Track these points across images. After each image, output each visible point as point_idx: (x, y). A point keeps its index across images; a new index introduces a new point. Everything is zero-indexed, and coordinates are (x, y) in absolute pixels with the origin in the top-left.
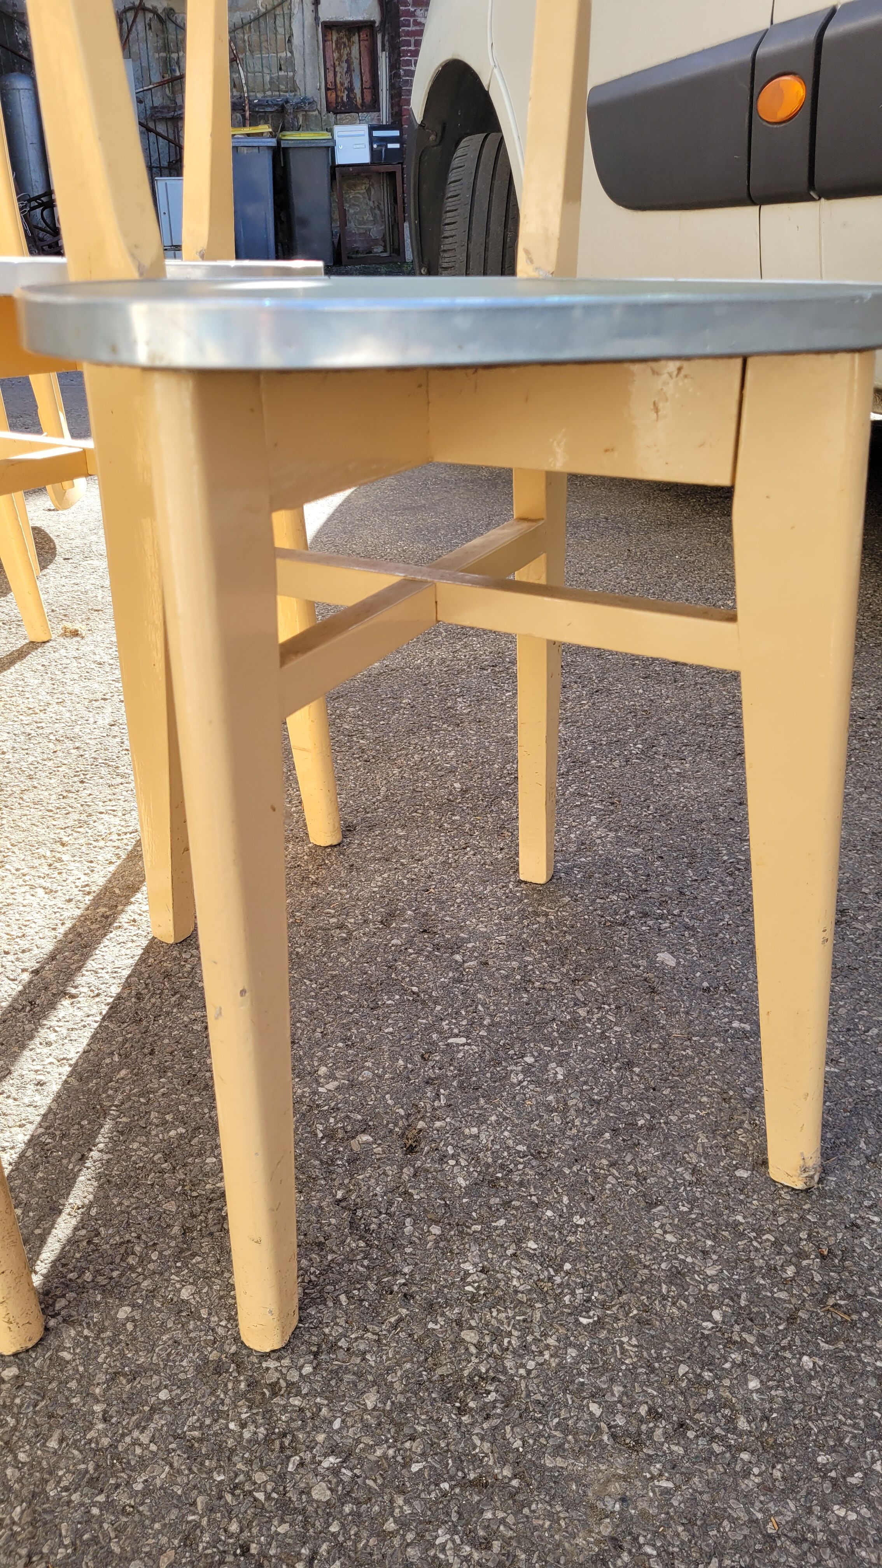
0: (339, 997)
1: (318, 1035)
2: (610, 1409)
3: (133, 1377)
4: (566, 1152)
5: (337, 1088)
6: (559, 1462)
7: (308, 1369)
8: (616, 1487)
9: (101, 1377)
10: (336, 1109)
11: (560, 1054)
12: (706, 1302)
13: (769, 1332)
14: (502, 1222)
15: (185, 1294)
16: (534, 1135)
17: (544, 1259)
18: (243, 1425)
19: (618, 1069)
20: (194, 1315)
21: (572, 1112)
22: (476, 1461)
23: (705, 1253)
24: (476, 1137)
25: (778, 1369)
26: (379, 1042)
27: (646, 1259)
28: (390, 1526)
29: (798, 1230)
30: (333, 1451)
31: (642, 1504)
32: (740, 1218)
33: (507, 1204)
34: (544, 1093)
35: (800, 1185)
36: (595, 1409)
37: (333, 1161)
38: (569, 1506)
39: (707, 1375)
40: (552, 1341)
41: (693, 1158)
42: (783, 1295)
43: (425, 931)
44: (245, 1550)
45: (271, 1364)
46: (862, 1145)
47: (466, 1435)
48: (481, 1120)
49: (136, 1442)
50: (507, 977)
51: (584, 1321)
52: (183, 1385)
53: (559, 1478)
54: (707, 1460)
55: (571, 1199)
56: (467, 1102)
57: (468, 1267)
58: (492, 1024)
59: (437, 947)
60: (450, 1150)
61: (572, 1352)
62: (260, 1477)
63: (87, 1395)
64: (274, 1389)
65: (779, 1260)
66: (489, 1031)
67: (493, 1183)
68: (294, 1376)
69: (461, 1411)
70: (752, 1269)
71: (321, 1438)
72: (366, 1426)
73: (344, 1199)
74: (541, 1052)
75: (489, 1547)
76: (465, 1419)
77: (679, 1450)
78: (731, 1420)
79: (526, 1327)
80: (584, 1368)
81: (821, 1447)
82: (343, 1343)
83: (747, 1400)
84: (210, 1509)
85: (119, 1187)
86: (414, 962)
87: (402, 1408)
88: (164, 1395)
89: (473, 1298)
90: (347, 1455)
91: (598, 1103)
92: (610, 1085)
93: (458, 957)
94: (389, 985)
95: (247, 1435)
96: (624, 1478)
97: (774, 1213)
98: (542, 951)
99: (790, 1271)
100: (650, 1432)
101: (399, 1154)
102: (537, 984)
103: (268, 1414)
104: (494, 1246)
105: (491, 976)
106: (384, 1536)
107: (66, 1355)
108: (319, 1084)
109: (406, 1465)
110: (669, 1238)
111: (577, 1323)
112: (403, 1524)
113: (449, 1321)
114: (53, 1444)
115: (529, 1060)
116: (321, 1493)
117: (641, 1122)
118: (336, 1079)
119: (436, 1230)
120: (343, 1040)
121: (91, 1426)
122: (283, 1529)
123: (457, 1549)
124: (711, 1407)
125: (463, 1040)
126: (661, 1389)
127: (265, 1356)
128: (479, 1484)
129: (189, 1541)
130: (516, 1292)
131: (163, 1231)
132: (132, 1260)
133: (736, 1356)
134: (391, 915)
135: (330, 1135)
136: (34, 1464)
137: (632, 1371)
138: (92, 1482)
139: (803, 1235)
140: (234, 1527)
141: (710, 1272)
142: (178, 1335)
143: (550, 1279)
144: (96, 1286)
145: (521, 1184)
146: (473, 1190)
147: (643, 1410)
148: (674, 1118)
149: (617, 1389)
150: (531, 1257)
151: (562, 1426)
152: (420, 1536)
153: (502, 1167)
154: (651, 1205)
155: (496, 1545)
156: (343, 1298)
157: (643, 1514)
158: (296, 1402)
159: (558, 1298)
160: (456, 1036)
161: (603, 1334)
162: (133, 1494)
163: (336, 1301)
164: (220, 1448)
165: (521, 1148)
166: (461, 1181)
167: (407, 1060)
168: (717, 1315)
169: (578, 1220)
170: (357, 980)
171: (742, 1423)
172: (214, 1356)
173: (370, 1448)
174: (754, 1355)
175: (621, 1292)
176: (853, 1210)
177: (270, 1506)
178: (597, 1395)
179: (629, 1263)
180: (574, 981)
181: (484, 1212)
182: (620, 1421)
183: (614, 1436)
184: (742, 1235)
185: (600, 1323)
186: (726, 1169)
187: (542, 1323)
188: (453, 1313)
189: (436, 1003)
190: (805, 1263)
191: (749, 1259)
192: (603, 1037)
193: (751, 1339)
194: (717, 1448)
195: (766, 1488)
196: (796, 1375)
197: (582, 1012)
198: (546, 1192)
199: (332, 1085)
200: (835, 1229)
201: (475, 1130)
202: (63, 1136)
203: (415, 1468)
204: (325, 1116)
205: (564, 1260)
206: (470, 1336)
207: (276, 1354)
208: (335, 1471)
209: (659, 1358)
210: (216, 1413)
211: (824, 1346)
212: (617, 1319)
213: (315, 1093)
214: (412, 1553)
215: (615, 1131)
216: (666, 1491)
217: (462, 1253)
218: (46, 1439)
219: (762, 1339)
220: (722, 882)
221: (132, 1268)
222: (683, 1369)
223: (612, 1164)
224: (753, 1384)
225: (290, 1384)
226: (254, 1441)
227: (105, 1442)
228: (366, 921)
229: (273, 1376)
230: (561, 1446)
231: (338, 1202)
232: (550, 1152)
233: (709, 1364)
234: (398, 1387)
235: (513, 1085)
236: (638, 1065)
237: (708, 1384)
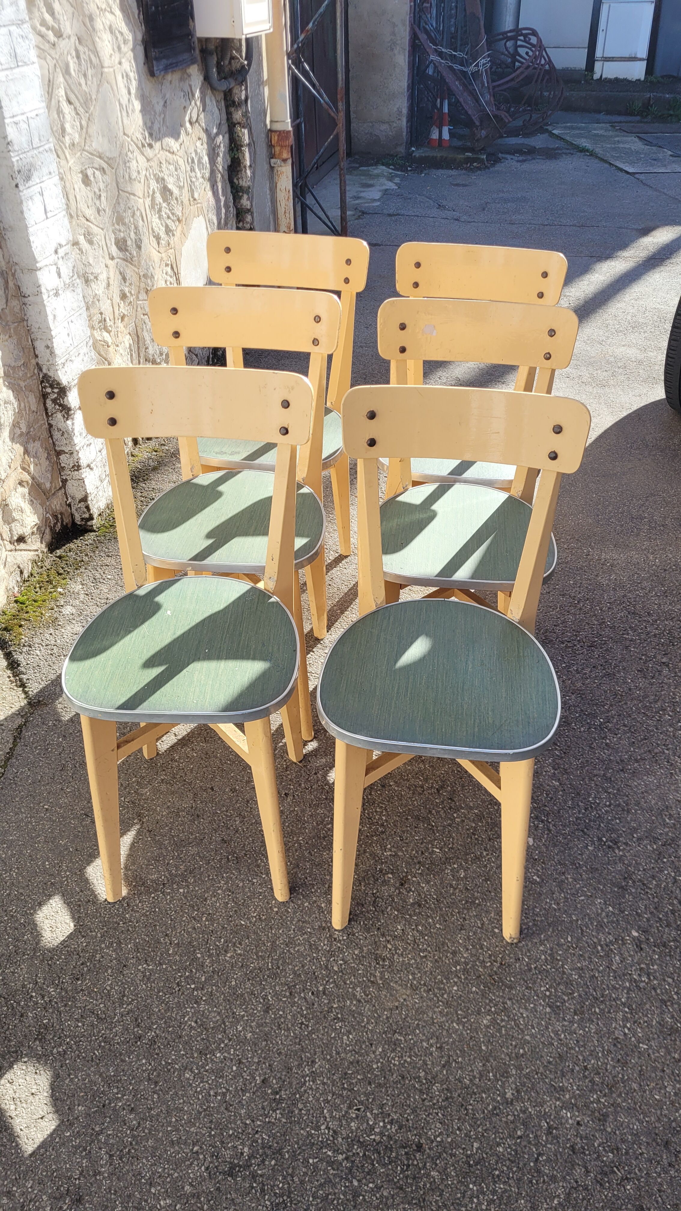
0: (407, 819)
1: (393, 833)
2: (414, 978)
3: (303, 922)
4: (447, 903)
5: (390, 855)
6: (394, 985)
7: (345, 938)
8: (404, 997)
9: (296, 919)
10: (386, 862)
11: (467, 867)
12: (458, 963)
13: (469, 978)
14: (415, 918)
15: (323, 905)
16: (441, 893)
17: (421, 933)
18: (324, 945)
19: (483, 880)
20: (323, 912)
21: (457, 890)
22: (375, 976)
23: (467, 949)
24: (423, 888)
25: (464, 987)
26: (410, 842)
27: (449, 944)
28: (348, 982)
29: (500, 953)
30: (343, 960)
31: (408, 1003)
32: (485, 944)
33: (420, 913)
34: (453, 880)
35: (509, 941)
36: (411, 977)
37: (377, 880)
38: (391, 995)
39: (445, 981)
40: (410, 956)
41: (485, 920)
42: (481, 970)
43: (451, 799)
44: (314, 973)
45: (337, 933)
46: (542, 936)
47: (376, 970)
48: (428, 882)
49: (299, 939)
50: (468, 829)
51: (422, 954)
52: (314, 929)
53: (393, 989)
54: (430, 1000)
55: (440, 918)
56: (427, 874)
57: (399, 927)
58: (452, 848)
59: (450, 808)
60: (413, 889)
61: (413, 961)
62: (323, 959)
63: (291, 923)
64: (335, 939)
65: (488, 960)
66: (449, 850)
67: (420, 906)
68: (341, 938)
69: (377, 964)
70: (478, 959)
71: (341, 956)
72: (353, 957)
73: (376, 893)
74: (461, 864)
75: (368, 996)
76: (377, 966)
77: (425, 995)
78: (443, 994)
79: (405, 949)
80: (414, 966)
81: (461, 1009)
82: (357, 935)
83: (450, 991)
84: (310, 961)
85: (317, 866)
86: (439, 812)
87: (363, 957)
88: (309, 930)
89: (396, 937)
90: (345, 962)
91: (468, 889)
92: (476, 885)
93: (455, 815)
94: (426, 820)
95: (324, 948)
96: (408, 996)
97: (497, 946)
98: (487, 822)
99: (489, 964)
100: (420, 988)
101: (398, 885)
102: (476, 836)
103: (331, 945)
104: (409, 924)
105: (462, 828)
106: (345, 983)
107: (290, 910)
108: (386, 851)
109: (358, 970)
110: (460, 941)
111: (419, 954)
112: (351, 983)
113: (386, 940)
114: (281, 931)
115: (456, 866)
116: (336, 968)
117: (477, 902)
118: (391, 851)
119: (396, 913)
120: (400, 837)
121: (290, 931)
122: (324, 972)
123: (360, 993)
124: (440, 989)
125: (438, 851)
126: (430, 979)
127: (336, 930)
128: (372, 982)
129: (303, 966)
130: (408, 939)
131: (324, 885)
132: (313, 890)
133: (456, 980)
134: (442, 787)
135: (381, 870)
136: (275, 934)
137: (426, 972)
138: (286, 945)
139: (500, 956)
140: (314, 967)
141: (465, 955)
142: (318, 916)
143: (419, 939)
144: (302, 894)
145: (428, 908)
146: (413, 905)
147: (422, 982)
148: (488, 904)
149: (419, 975)
150: (417, 931)
151: (400, 978)
152: (354, 987)
153: (426, 901)
154: (461, 929)
155: (369, 997)
156: (362, 923)
157: (407, 1005)
158: (339, 945)
159: (418, 945)
160: (437, 848)
161: (424, 960)
162: (294, 951)
163: (360, 923)
164: (317, 948)
165: (435, 897)
166: (411, 900)
167: (417, 852)
168: (458, 967)
169: (438, 926)
170: (416, 813)
171: (445, 996)
172: (324, 925)
173: (351, 963)
174: (461, 981)
175: (436, 951)
176: (522, 955)
177: (323, 966)
178: (413, 974)
179: (443, 944)
180: (490, 840)
181: (412, 913)
182: (415, 982)
183: (411, 985)
184: (482, 948)
185: (425, 957)
186: (492, 927)
187: (410, 950)
188: (389, 938)
189: (438, 832)
190: (495, 964)
191: (479, 956)
192: (486, 866)
193: (463, 977)
194: (435, 999)
195: (440, 1012)
196: (468, 991)
197: (485, 853)
198: (434, 914)
199: (388, 853)
200: (511, 958)
201: (424, 885)
202: (307, 843)
203: (360, 972)
204: (382, 863)
205: (426, 935)
206: (389, 946)
207: (339, 931)
208: (341, 965)
209: (435, 972)
210: (319, 939)
211: (482, 987)
212: (430, 957)
213: (383, 854)
214: (350, 990)
215: (467, 902)
216: (416, 1002)
217: (400, 923)
218: (280, 929)
219: (466, 978)
220: (579, 812)
221: (312, 893)
222: (439, 977)
223: (458, 913)
224: (455, 988)
225: (339, 940)
226: (325, 950)
227: (292, 936)
228: (432, 787)
229: (336, 936)
230: (397, 982)
231: (373, 894)
232: (443, 901)
233: (448, 979)
234: (365, 951)
235: (445, 873)
236: (490, 881)
237: (443, 983)
